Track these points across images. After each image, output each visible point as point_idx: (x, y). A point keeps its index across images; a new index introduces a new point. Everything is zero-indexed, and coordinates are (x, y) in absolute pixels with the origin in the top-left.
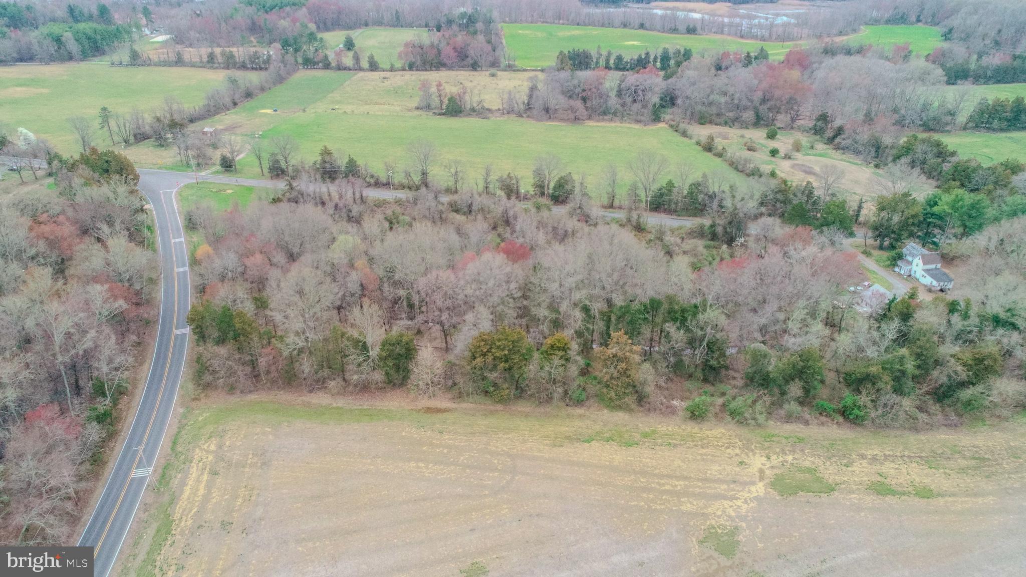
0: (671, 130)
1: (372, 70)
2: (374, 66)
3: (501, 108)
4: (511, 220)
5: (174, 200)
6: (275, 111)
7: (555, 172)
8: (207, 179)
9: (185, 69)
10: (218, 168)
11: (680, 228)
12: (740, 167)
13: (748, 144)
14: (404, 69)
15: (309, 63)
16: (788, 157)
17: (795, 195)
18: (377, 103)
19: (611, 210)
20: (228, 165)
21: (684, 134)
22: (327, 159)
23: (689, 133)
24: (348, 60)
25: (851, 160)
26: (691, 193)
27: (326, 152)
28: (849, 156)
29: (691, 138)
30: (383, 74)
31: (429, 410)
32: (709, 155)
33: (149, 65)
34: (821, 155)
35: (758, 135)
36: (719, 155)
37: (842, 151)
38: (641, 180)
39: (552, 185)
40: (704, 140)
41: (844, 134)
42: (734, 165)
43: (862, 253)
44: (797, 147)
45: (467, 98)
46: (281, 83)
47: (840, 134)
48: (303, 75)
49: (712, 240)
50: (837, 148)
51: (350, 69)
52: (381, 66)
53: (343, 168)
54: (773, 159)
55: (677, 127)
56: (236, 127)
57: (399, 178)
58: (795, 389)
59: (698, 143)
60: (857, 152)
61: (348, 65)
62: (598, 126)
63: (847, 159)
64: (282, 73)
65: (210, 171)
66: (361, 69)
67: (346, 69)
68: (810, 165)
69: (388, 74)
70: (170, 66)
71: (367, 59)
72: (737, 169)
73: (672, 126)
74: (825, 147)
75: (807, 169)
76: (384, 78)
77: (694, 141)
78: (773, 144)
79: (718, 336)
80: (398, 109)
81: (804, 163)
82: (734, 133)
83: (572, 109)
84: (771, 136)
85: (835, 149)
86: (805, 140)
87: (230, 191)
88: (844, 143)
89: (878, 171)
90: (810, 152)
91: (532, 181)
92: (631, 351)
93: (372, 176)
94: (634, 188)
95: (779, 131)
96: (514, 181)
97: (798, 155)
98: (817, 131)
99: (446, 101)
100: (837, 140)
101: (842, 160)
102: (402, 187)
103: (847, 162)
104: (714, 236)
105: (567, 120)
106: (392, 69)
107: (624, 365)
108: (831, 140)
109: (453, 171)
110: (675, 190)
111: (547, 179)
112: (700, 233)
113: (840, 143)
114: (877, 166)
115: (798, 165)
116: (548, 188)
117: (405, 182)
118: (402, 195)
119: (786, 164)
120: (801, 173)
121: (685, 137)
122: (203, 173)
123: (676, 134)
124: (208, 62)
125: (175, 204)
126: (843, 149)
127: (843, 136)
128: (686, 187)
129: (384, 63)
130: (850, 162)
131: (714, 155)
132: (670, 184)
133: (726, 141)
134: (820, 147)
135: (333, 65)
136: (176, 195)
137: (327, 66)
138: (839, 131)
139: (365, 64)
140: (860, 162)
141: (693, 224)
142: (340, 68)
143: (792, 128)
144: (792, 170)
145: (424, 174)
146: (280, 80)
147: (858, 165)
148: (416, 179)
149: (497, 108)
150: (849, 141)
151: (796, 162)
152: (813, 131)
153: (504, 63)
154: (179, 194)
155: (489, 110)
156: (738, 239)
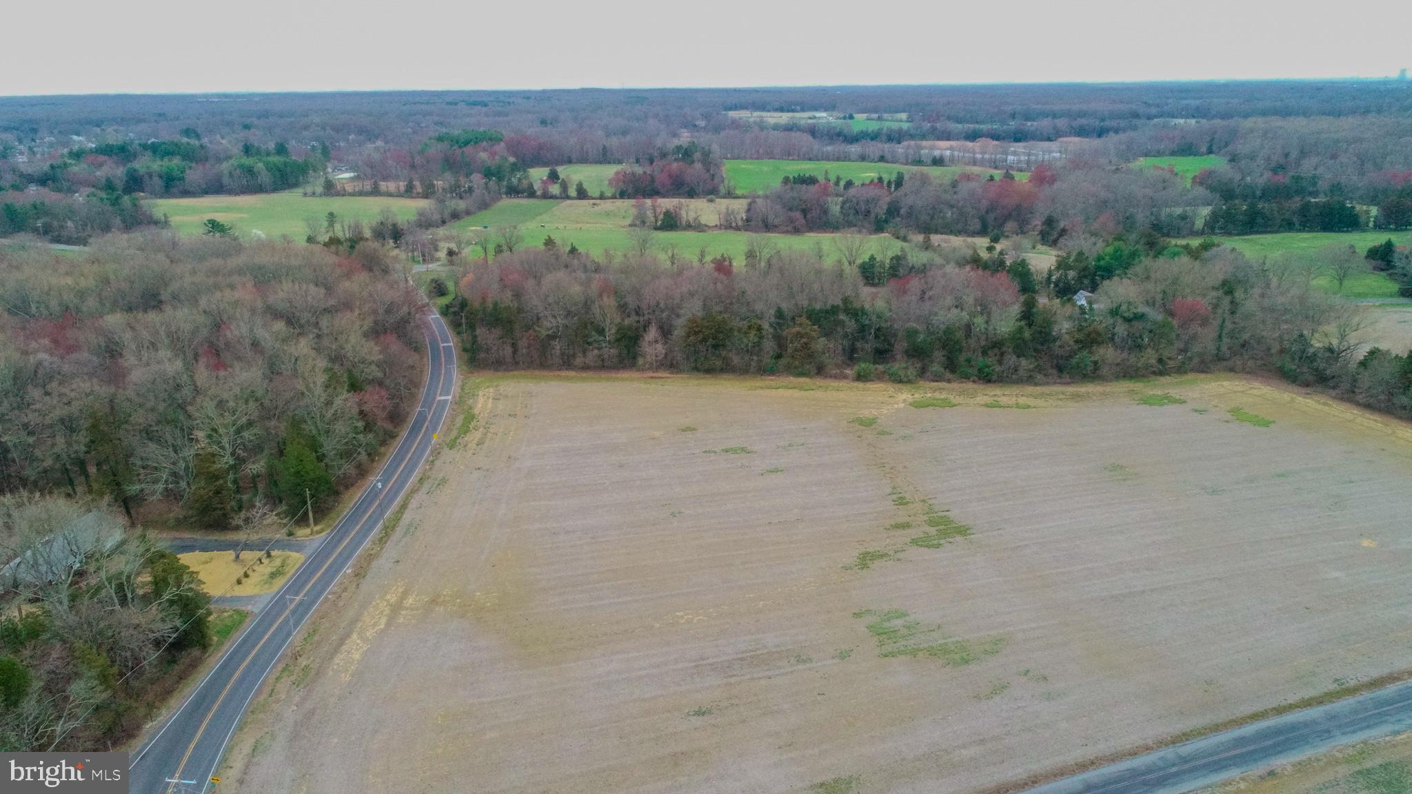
0: (892, 238)
1: (580, 199)
2: (582, 194)
3: (718, 224)
6: (485, 227)
9: (382, 198)
14: (614, 197)
15: (514, 191)
18: (588, 223)
21: (905, 239)
22: (550, 248)
23: (909, 237)
24: (555, 189)
26: (893, 267)
27: (550, 241)
29: (910, 242)
30: (592, 201)
31: (652, 377)
33: (343, 195)
34: (1040, 253)
35: (981, 240)
38: (845, 255)
40: (921, 240)
44: (1015, 246)
45: (683, 213)
46: (485, 209)
47: (1063, 235)
48: (507, 202)
50: (1060, 249)
51: (557, 198)
52: (590, 194)
55: (898, 233)
58: (939, 355)
59: (917, 245)
61: (554, 193)
64: (487, 198)
66: (568, 197)
67: (553, 197)
69: (598, 201)
70: (365, 196)
71: (575, 187)
73: (893, 235)
76: (594, 204)
79: (883, 325)
80: (611, 226)
83: (792, 221)
84: (993, 240)
85: (1058, 250)
90: (1031, 251)
92: (811, 330)
95: (1003, 237)
98: (1043, 236)
99: (661, 217)
100: (1060, 241)
105: (787, 232)
106: (602, 197)
107: (805, 340)
109: (670, 253)
110: (878, 264)
122: (430, 265)
123: (896, 240)
124: (406, 191)
127: (1065, 237)
128: (888, 261)
129: (593, 190)
132: (872, 258)
135: (539, 193)
137: (531, 194)
138: (1062, 232)
139: (572, 192)
142: (546, 196)
143: (1018, 235)
146: (484, 206)
149: (714, 224)
153: (723, 190)
155: (706, 226)
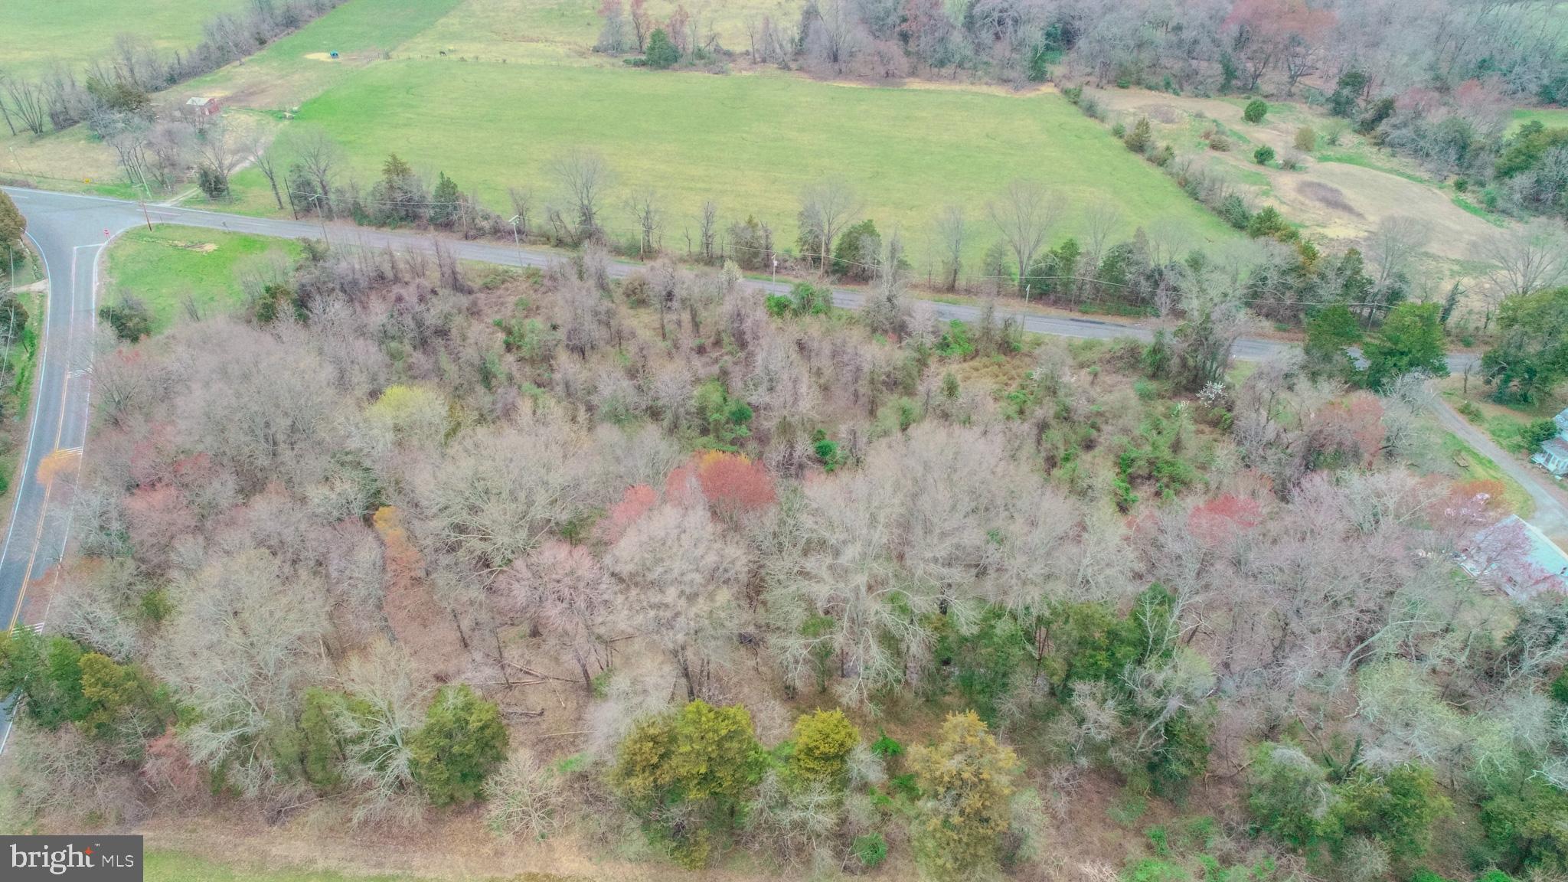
0: (1064, 100)
3: (751, 49)
4: (748, 337)
5: (95, 269)
6: (335, 55)
7: (842, 217)
8: (172, 218)
10: (195, 191)
11: (1088, 346)
12: (1202, 195)
13: (1213, 137)
16: (1290, 166)
17: (1323, 276)
18: (525, 38)
19: (950, 296)
20: (214, 187)
21: (1091, 111)
22: (397, 180)
23: (1101, 107)
25: (1409, 172)
26: (1111, 265)
27: (397, 168)
28: (1403, 161)
29: (1102, 120)
31: (531, 881)
32: (1138, 159)
34: (1350, 160)
35: (1228, 111)
36: (1161, 162)
37: (1389, 150)
38: (1011, 238)
39: (835, 244)
40: (1129, 123)
41: (1395, 114)
42: (1191, 188)
43: (1462, 412)
44: (1305, 143)
45: (687, 31)
47: (1388, 115)
49: (1154, 376)
50: (1380, 143)
53: (430, 199)
54: (1261, 169)
55: (1077, 95)
56: (252, 94)
57: (537, 220)
59: (1118, 133)
60: (1420, 154)
62: (928, 91)
63: (1402, 169)
65: (180, 198)
68: (1335, 186)
72: (1194, 195)
73: (1066, 92)
74: (1357, 139)
75: (1329, 195)
77: (1108, 127)
78: (1261, 135)
80: (562, 50)
81: (1322, 181)
82: (1182, 105)
83: (882, 57)
84: (1254, 116)
85: (1376, 144)
86: (1319, 124)
87: (210, 247)
88: (1395, 134)
89: (1462, 196)
90: (1330, 152)
91: (796, 234)
92: (992, 765)
93: (486, 218)
94: (998, 253)
95: (1267, 103)
96: (761, 233)
97: (1309, 160)
98: (1339, 107)
99: (649, 39)
100: (1382, 127)
101: (1391, 171)
102: (545, 238)
103: (1402, 174)
104: (1158, 370)
105: (872, 78)
107: (975, 800)
108: (1367, 127)
110: (1081, 261)
111: (826, 232)
112: (1130, 359)
113: (1387, 134)
114: (1460, 186)
115: (1310, 184)
116: (828, 251)
117: (549, 227)
118: (542, 258)
119: (1287, 182)
120: (1318, 204)
121: (1091, 116)
122: (167, 204)
123: (1073, 109)
125: (95, 277)
126: (1392, 145)
127: (1393, 120)
128: (1103, 254)
130: (1409, 177)
131: (1149, 159)
132: (1071, 247)
133: (1169, 126)
134: (1350, 140)
136: (102, 255)
138: (1385, 110)
140: (1426, 176)
141: (1116, 340)
143: (1290, 95)
144: (1301, 198)
145: (587, 216)
147: (1421, 181)
148: (572, 223)
149: (743, 50)
150: (1407, 133)
151: (1307, 178)
152: (1332, 105)
154: (110, 254)
155: (729, 55)
156: (1209, 384)
